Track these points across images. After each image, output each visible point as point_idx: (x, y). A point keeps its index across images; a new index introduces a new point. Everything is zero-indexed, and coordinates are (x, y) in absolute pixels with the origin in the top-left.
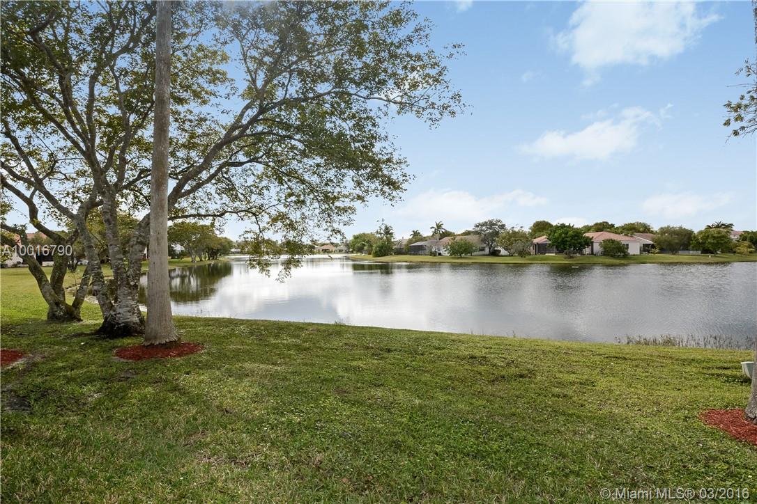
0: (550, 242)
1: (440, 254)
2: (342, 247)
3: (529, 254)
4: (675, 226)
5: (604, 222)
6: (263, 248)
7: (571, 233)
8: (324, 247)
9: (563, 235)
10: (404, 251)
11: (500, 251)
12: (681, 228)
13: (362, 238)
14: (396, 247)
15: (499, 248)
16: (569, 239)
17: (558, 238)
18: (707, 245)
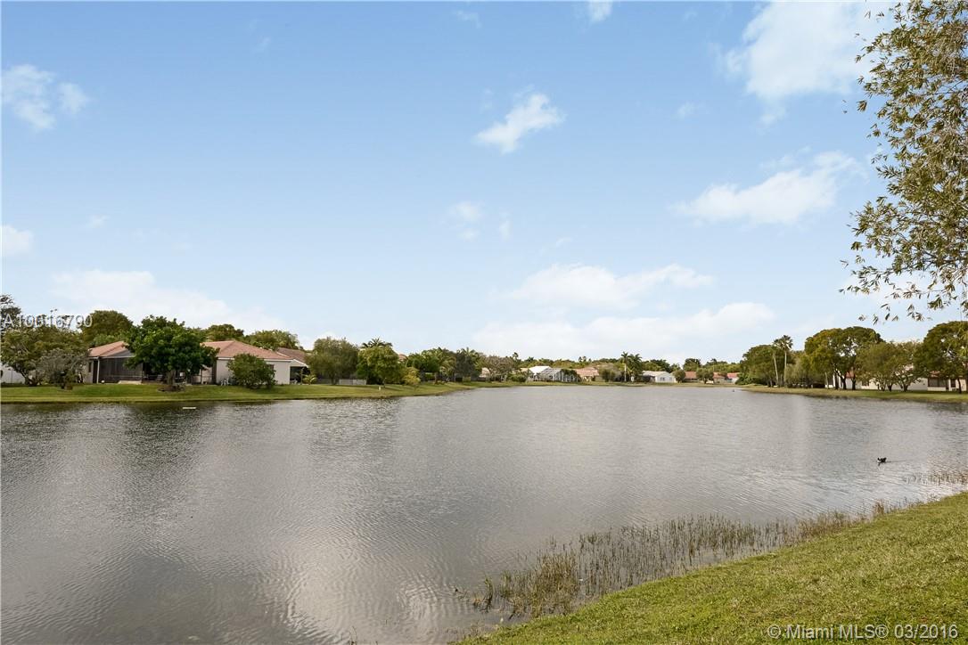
0: (133, 356)
3: (80, 381)
4: (337, 339)
5: (227, 326)
7: (177, 338)
9: (161, 342)
12: (345, 342)
16: (172, 350)
17: (151, 348)
18: (376, 370)
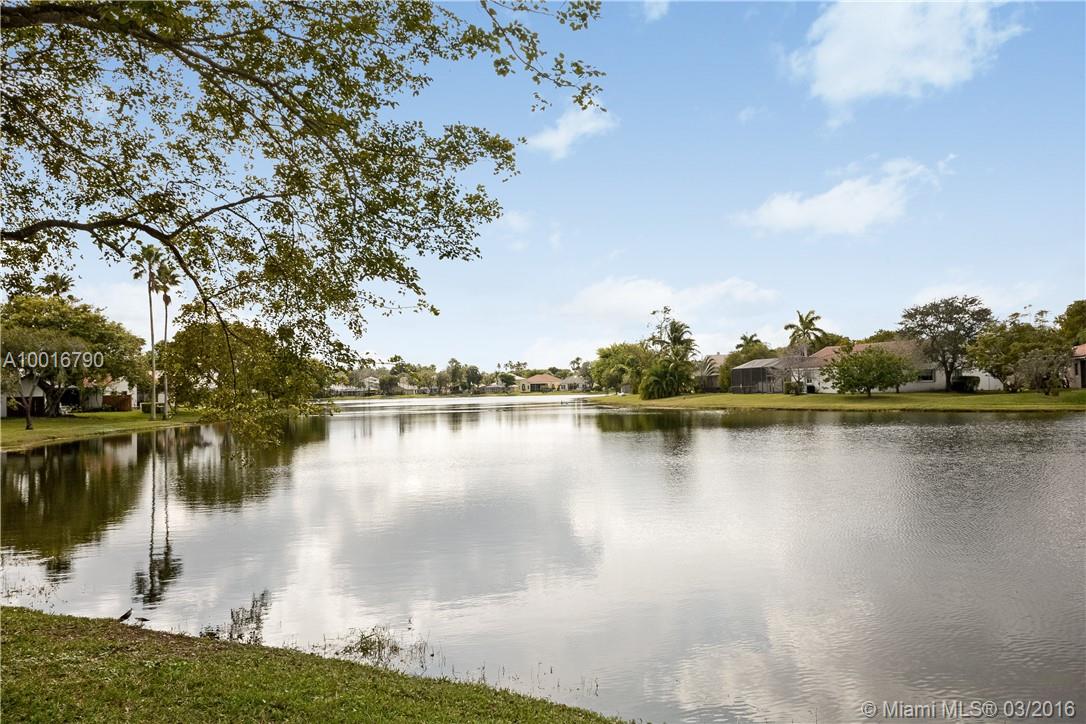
1: (811, 390)
2: (576, 379)
3: (1065, 386)
6: (404, 385)
8: (536, 380)
10: (718, 384)
11: (976, 380)
13: (620, 356)
14: (698, 374)
15: (976, 373)
